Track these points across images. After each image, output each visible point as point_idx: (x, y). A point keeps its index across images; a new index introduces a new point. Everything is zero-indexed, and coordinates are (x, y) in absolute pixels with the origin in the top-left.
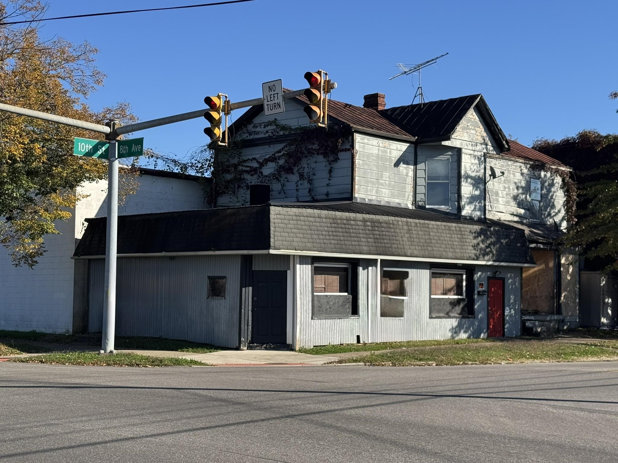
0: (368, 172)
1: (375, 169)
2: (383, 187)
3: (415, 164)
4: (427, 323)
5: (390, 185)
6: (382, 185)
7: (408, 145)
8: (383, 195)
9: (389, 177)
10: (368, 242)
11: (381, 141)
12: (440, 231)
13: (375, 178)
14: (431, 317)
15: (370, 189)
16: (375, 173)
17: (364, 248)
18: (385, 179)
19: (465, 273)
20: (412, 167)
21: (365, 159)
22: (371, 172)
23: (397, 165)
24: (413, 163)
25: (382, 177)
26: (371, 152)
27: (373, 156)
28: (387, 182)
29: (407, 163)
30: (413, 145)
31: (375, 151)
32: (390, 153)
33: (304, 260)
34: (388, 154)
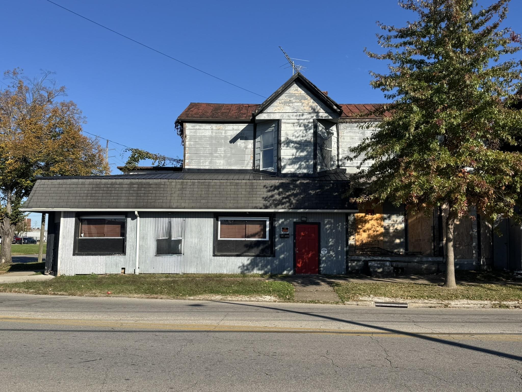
0: (201, 149)
1: (208, 147)
2: (217, 159)
3: (254, 138)
4: (211, 260)
5: (225, 157)
6: (217, 157)
7: (247, 124)
8: (218, 165)
9: (225, 151)
10: (129, 199)
11: (214, 126)
12: (222, 187)
13: (208, 153)
14: (214, 255)
15: (203, 161)
16: (209, 149)
17: (122, 204)
18: (220, 153)
19: (268, 220)
20: (252, 141)
21: (197, 140)
22: (203, 149)
23: (233, 141)
24: (253, 137)
25: (216, 151)
26: (203, 134)
27: (206, 137)
28: (222, 155)
29: (246, 138)
30: (253, 124)
31: (208, 133)
32: (225, 133)
33: (68, 215)
34: (223, 134)
